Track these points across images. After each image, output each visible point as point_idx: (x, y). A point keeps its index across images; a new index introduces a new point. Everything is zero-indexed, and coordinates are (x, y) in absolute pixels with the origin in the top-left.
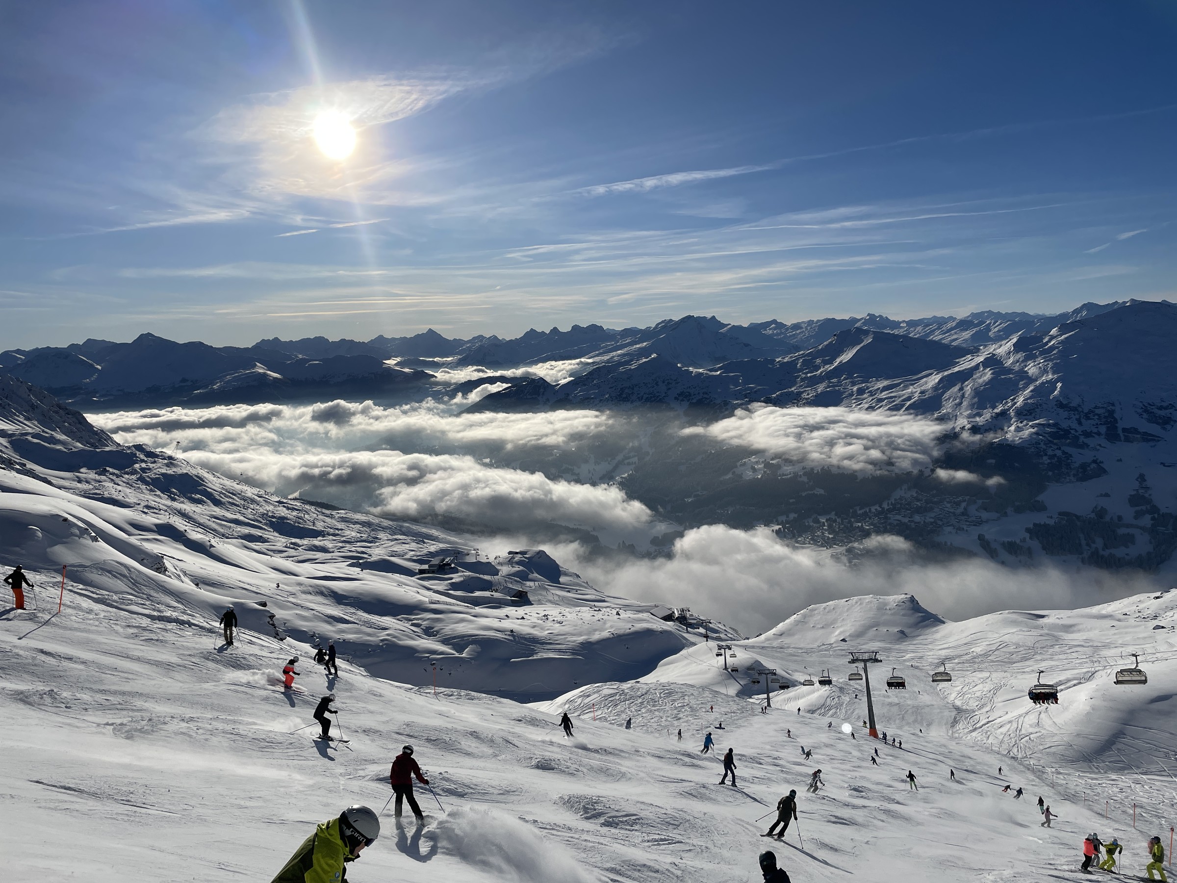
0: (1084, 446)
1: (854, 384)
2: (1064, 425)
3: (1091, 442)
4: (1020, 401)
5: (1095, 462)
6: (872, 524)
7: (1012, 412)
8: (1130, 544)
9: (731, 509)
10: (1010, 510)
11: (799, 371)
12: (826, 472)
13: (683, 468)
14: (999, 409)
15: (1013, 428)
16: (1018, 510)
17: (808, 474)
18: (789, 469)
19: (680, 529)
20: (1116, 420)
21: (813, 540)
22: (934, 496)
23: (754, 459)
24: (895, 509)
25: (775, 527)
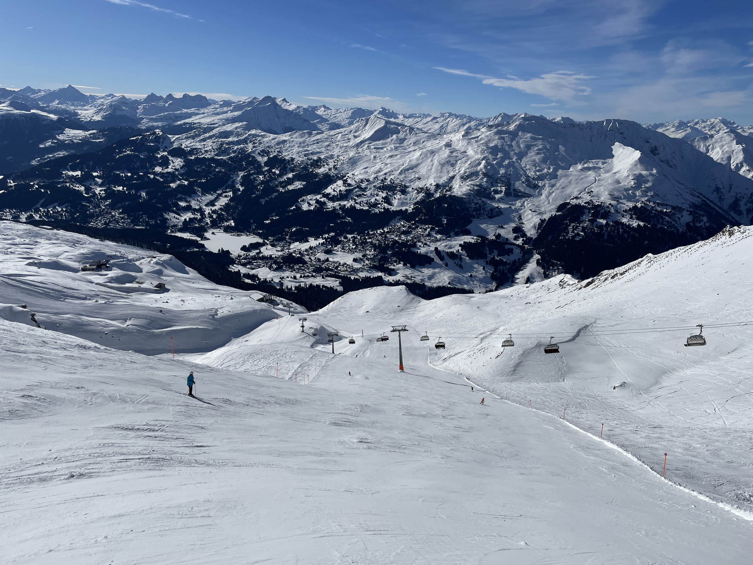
0: (494, 199)
1: (371, 153)
2: (484, 185)
3: (497, 196)
4: (462, 171)
6: (378, 240)
7: (458, 177)
8: (510, 254)
9: (294, 229)
10: (452, 234)
11: (339, 141)
12: (353, 208)
13: (263, 201)
14: (451, 174)
15: (458, 186)
16: (457, 234)
17: (343, 208)
18: (330, 205)
19: (261, 241)
20: (510, 184)
21: (343, 249)
22: (413, 224)
23: (309, 197)
24: (391, 231)
25: (321, 241)
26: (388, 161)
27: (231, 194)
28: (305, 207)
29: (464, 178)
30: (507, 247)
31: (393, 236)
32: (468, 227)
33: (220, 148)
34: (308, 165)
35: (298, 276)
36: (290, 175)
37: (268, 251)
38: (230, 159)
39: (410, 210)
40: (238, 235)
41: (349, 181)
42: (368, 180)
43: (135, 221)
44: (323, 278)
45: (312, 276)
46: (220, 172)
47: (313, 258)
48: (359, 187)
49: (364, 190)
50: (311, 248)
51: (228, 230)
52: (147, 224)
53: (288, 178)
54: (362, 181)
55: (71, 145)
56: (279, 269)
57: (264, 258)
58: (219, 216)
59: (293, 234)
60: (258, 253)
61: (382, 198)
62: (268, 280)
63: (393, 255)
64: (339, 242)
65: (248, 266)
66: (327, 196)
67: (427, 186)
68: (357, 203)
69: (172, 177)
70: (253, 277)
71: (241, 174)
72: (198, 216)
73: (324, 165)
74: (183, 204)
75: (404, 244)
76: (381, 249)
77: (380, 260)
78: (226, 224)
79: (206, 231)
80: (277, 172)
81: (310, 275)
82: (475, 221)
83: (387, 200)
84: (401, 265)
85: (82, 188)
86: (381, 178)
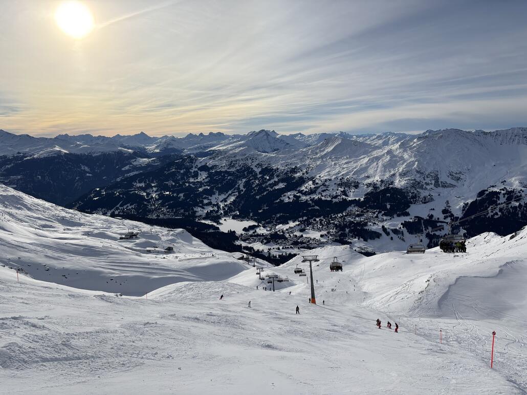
0: (426, 189)
1: (332, 161)
2: (418, 180)
3: (428, 187)
4: (401, 170)
5: (429, 195)
6: (338, 221)
7: (397, 174)
8: (442, 230)
9: (278, 215)
10: (395, 216)
11: (310, 155)
12: (320, 199)
13: (258, 197)
14: (392, 172)
15: (398, 181)
16: (399, 216)
17: (312, 200)
18: (304, 198)
19: (256, 224)
20: (438, 178)
21: (313, 228)
22: (364, 209)
23: (289, 193)
24: (348, 215)
25: (297, 223)
26: (345, 166)
27: (237, 193)
28: (286, 200)
29: (403, 175)
30: (439, 224)
31: (350, 219)
32: (407, 211)
33: (231, 164)
34: (288, 171)
35: (281, 248)
36: (276, 179)
37: (261, 231)
38: (238, 171)
39: (362, 199)
40: (241, 221)
41: (317, 181)
42: (330, 180)
43: (176, 214)
44: (299, 249)
45: (291, 247)
46: (230, 179)
47: (292, 235)
48: (323, 185)
49: (328, 187)
50: (290, 228)
51: (235, 217)
52: (183, 215)
53: (275, 181)
54: (326, 180)
55: (141, 168)
56: (268, 242)
57: (258, 235)
58: (230, 208)
59: (278, 219)
60: (254, 233)
61: (341, 191)
62: (260, 250)
63: (350, 232)
64: (310, 224)
65: (247, 242)
66: (301, 192)
67: (375, 182)
68: (323, 196)
69: (201, 184)
70: (251, 249)
71: (244, 180)
72: (216, 208)
73: (299, 172)
74: (206, 201)
75: (359, 224)
76: (341, 227)
77: (340, 236)
78: (233, 213)
79: (220, 218)
80: (268, 178)
81: (290, 247)
82: (412, 206)
83: (344, 193)
84: (356, 239)
85: (145, 194)
86: (340, 178)
